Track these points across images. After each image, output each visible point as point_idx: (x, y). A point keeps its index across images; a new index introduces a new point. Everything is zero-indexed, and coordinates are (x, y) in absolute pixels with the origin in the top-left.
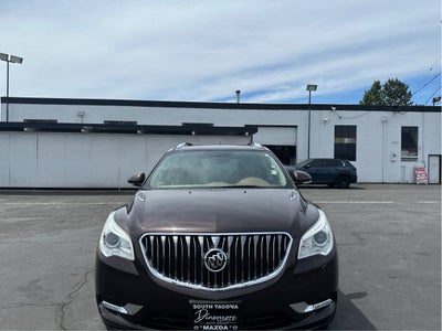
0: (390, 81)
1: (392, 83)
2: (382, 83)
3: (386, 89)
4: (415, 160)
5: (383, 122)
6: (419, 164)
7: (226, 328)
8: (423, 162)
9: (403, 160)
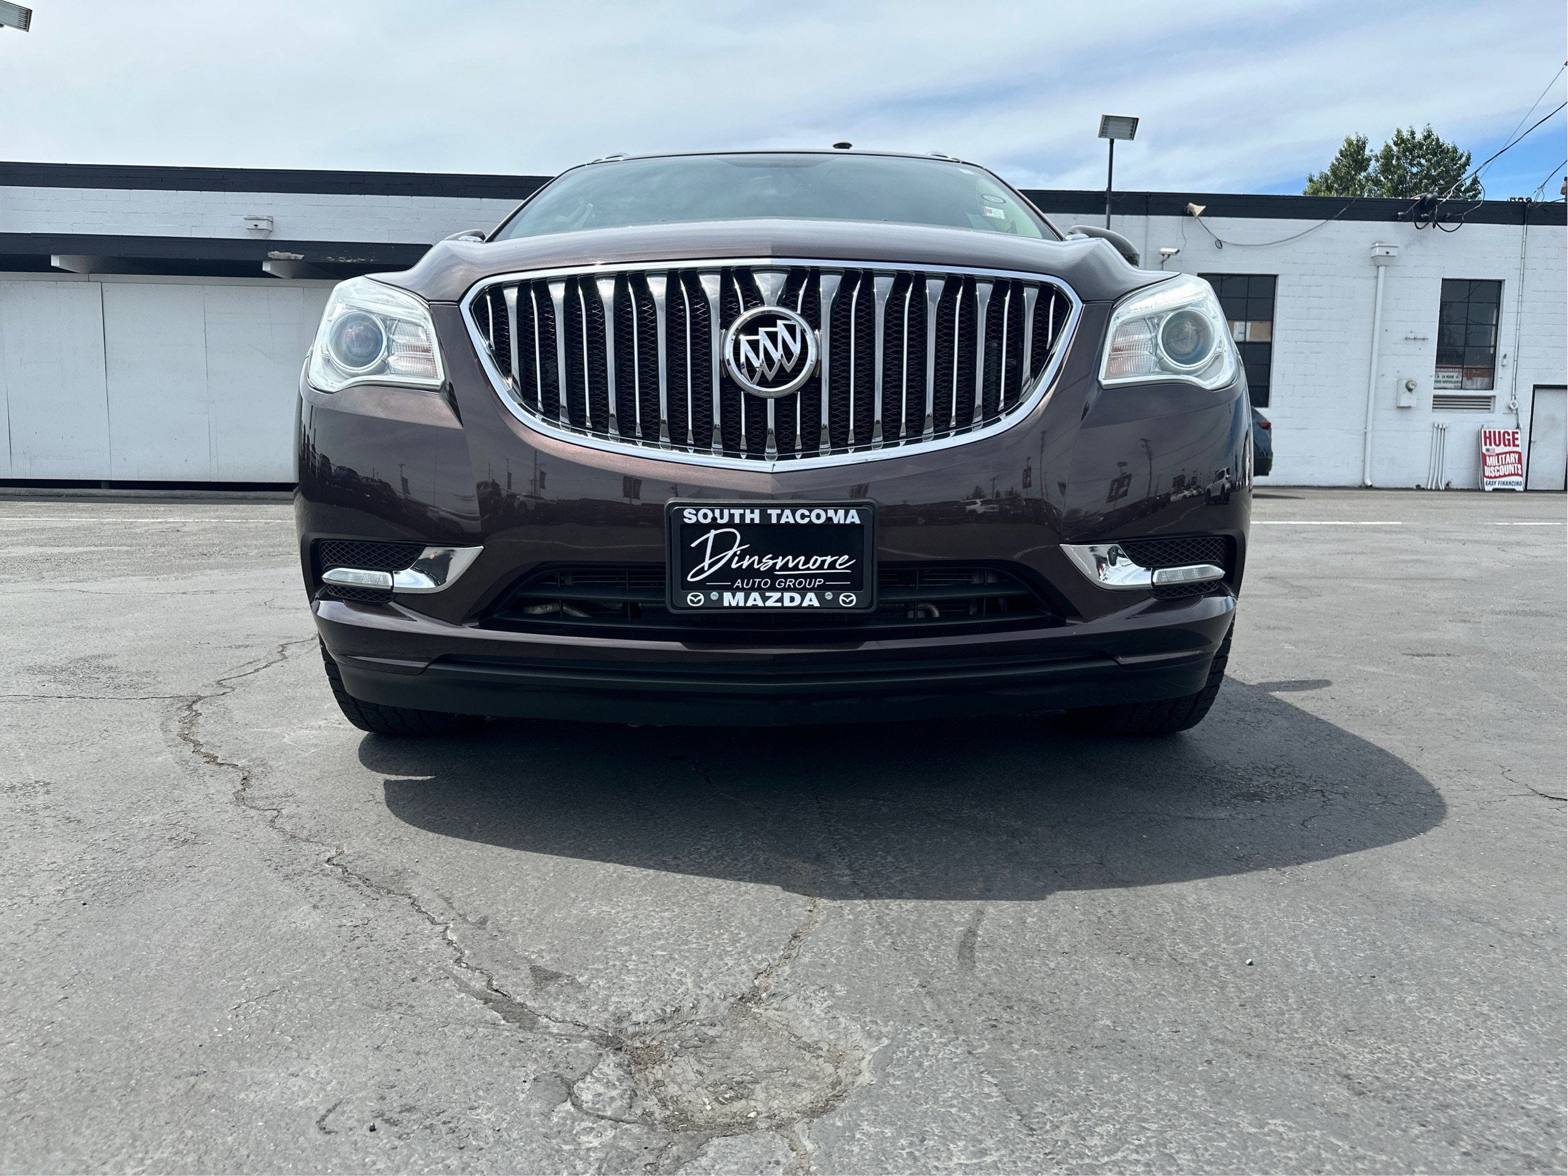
0: (1400, 141)
1: (1407, 146)
2: (1374, 148)
3: (1386, 168)
4: (1485, 403)
5: (1376, 262)
6: (1497, 420)
7: (812, 600)
8: (1512, 410)
9: (1441, 402)
